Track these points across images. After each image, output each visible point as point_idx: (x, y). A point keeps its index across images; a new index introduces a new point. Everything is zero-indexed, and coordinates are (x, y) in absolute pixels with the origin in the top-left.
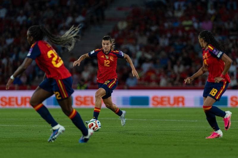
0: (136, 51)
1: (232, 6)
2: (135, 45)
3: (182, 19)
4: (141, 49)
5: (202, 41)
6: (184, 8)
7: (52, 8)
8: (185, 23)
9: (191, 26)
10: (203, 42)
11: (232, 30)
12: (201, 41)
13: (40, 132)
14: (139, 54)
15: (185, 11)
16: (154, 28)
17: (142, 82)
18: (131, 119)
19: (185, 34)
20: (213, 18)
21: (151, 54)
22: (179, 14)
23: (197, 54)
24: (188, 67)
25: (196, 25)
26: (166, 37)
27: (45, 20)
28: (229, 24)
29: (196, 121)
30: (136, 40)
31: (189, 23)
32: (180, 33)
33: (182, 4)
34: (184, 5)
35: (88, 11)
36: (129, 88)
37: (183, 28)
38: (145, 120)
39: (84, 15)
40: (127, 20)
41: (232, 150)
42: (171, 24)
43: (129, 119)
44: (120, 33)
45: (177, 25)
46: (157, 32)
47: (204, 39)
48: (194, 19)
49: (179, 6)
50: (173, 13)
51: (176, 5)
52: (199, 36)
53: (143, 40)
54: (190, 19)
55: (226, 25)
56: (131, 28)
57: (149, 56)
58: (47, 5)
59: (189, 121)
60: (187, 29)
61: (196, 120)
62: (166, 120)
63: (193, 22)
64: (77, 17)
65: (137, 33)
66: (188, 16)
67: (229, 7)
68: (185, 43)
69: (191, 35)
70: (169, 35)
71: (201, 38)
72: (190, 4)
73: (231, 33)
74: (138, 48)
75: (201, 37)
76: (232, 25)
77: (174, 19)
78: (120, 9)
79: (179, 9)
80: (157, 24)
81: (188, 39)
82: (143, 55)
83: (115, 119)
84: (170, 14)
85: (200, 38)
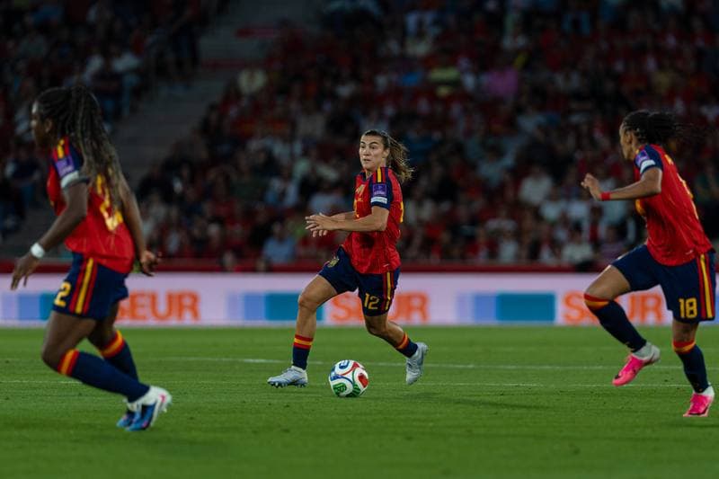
0: (293, 157)
1: (576, 24)
2: (289, 139)
3: (429, 62)
4: (305, 153)
5: (630, 142)
6: (434, 31)
7: (44, 28)
8: (438, 74)
9: (456, 84)
10: (633, 143)
11: (578, 96)
12: (628, 141)
13: (7, 399)
14: (302, 167)
15: (438, 40)
16: (345, 91)
17: (312, 250)
18: (277, 361)
19: (439, 109)
20: (520, 60)
21: (335, 167)
22: (420, 49)
23: (474, 167)
24: (445, 206)
25: (469, 81)
26: (381, 117)
27: (22, 65)
28: (567, 78)
29: (471, 366)
30: (294, 125)
31: (450, 74)
32: (423, 106)
33: (429, 17)
34: (436, 23)
35: (150, 40)
36: (272, 269)
37: (429, 90)
38: (319, 363)
39: (137, 49)
40: (266, 64)
41: (577, 452)
42: (394, 77)
43: (271, 361)
44: (245, 102)
45: (412, 81)
46: (353, 100)
47: (637, 135)
48: (464, 62)
49: (420, 24)
50: (402, 44)
51: (412, 20)
52: (622, 125)
53: (314, 126)
54: (452, 62)
55: (559, 80)
56: (279, 89)
57: (329, 173)
58: (30, 20)
59: (451, 366)
60: (443, 91)
61: (469, 364)
62: (381, 364)
63: (462, 72)
64: (119, 55)
65: (294, 106)
66: (445, 53)
67: (567, 26)
68: (437, 136)
69: (456, 109)
70: (390, 111)
71: (628, 133)
72: (451, 19)
73: (574, 105)
74: (298, 148)
75: (630, 130)
76: (576, 81)
77: (406, 63)
78: (244, 33)
79: (420, 35)
80: (355, 77)
81: (445, 122)
82: (313, 170)
83: (231, 359)
84: (393, 46)
85: (626, 131)
